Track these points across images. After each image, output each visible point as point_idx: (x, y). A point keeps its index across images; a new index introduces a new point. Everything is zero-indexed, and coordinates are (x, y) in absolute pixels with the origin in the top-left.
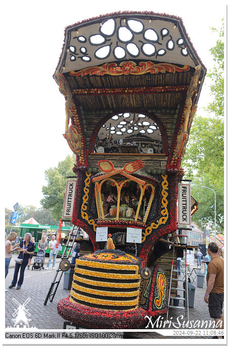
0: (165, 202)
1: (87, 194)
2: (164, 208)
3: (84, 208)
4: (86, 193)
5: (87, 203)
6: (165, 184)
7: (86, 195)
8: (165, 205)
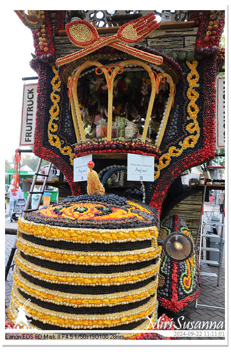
0: (193, 110)
1: (56, 105)
2: (192, 121)
3: (53, 127)
4: (55, 102)
5: (57, 119)
6: (194, 77)
7: (54, 106)
8: (193, 115)
